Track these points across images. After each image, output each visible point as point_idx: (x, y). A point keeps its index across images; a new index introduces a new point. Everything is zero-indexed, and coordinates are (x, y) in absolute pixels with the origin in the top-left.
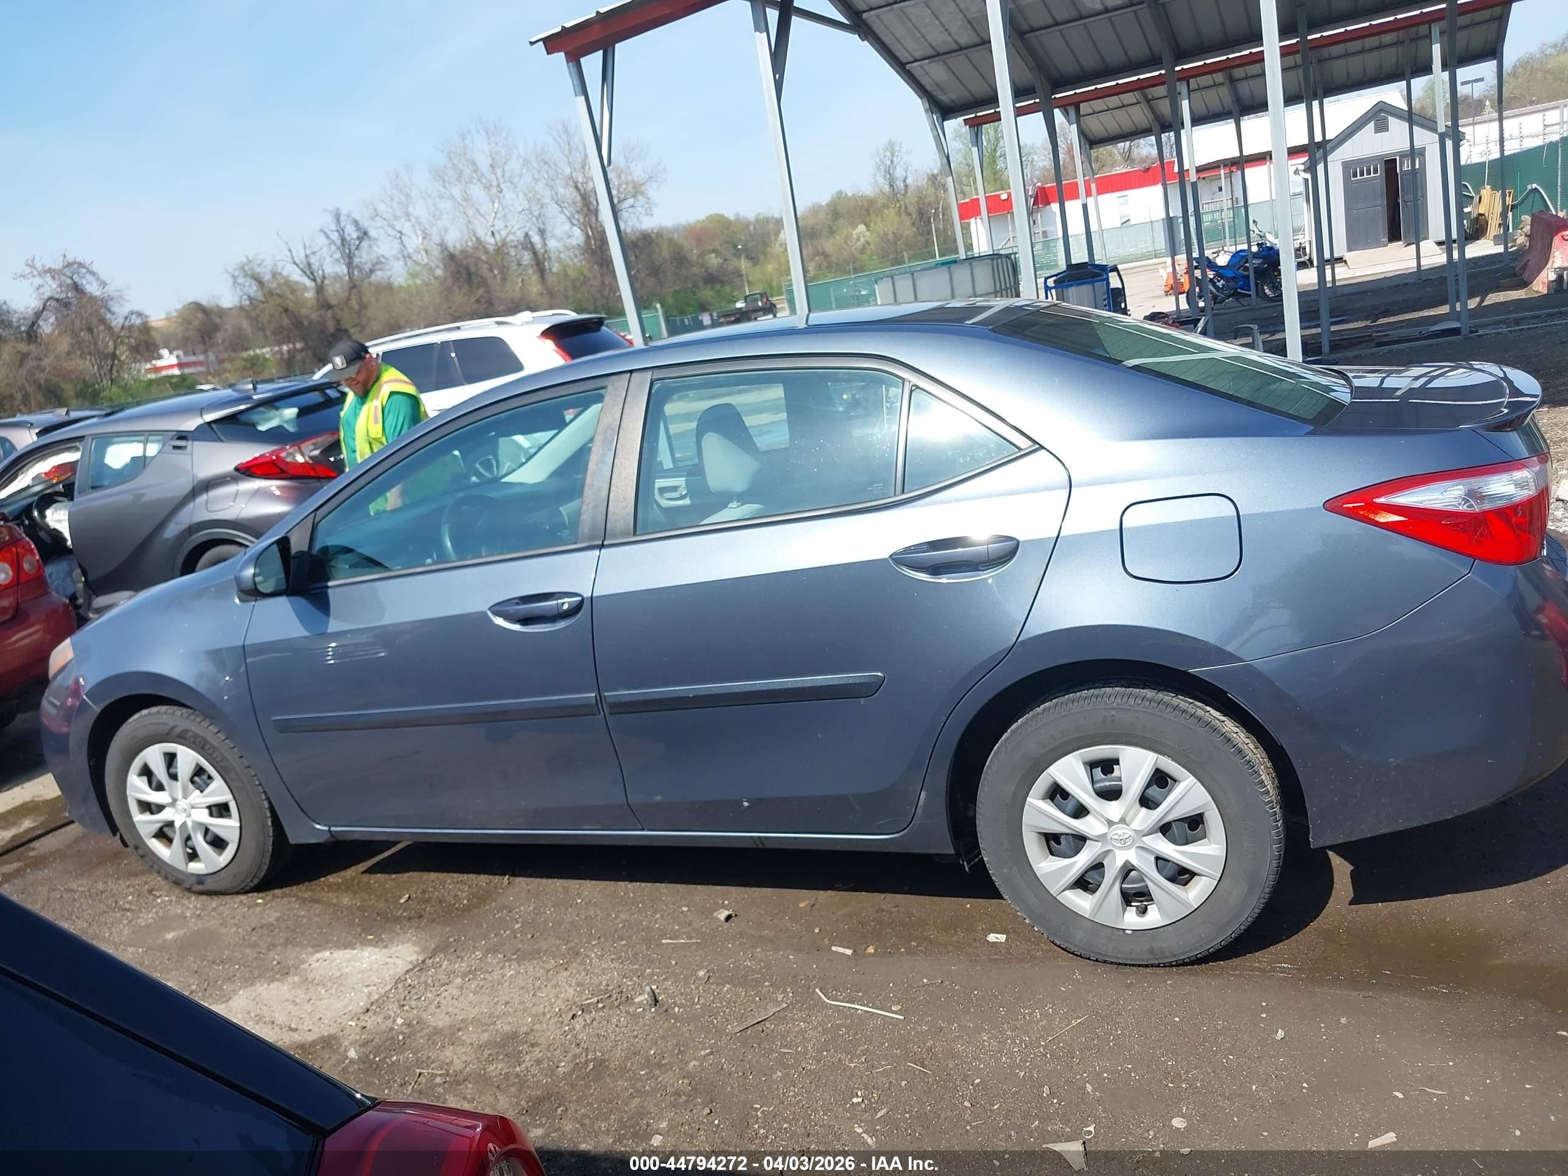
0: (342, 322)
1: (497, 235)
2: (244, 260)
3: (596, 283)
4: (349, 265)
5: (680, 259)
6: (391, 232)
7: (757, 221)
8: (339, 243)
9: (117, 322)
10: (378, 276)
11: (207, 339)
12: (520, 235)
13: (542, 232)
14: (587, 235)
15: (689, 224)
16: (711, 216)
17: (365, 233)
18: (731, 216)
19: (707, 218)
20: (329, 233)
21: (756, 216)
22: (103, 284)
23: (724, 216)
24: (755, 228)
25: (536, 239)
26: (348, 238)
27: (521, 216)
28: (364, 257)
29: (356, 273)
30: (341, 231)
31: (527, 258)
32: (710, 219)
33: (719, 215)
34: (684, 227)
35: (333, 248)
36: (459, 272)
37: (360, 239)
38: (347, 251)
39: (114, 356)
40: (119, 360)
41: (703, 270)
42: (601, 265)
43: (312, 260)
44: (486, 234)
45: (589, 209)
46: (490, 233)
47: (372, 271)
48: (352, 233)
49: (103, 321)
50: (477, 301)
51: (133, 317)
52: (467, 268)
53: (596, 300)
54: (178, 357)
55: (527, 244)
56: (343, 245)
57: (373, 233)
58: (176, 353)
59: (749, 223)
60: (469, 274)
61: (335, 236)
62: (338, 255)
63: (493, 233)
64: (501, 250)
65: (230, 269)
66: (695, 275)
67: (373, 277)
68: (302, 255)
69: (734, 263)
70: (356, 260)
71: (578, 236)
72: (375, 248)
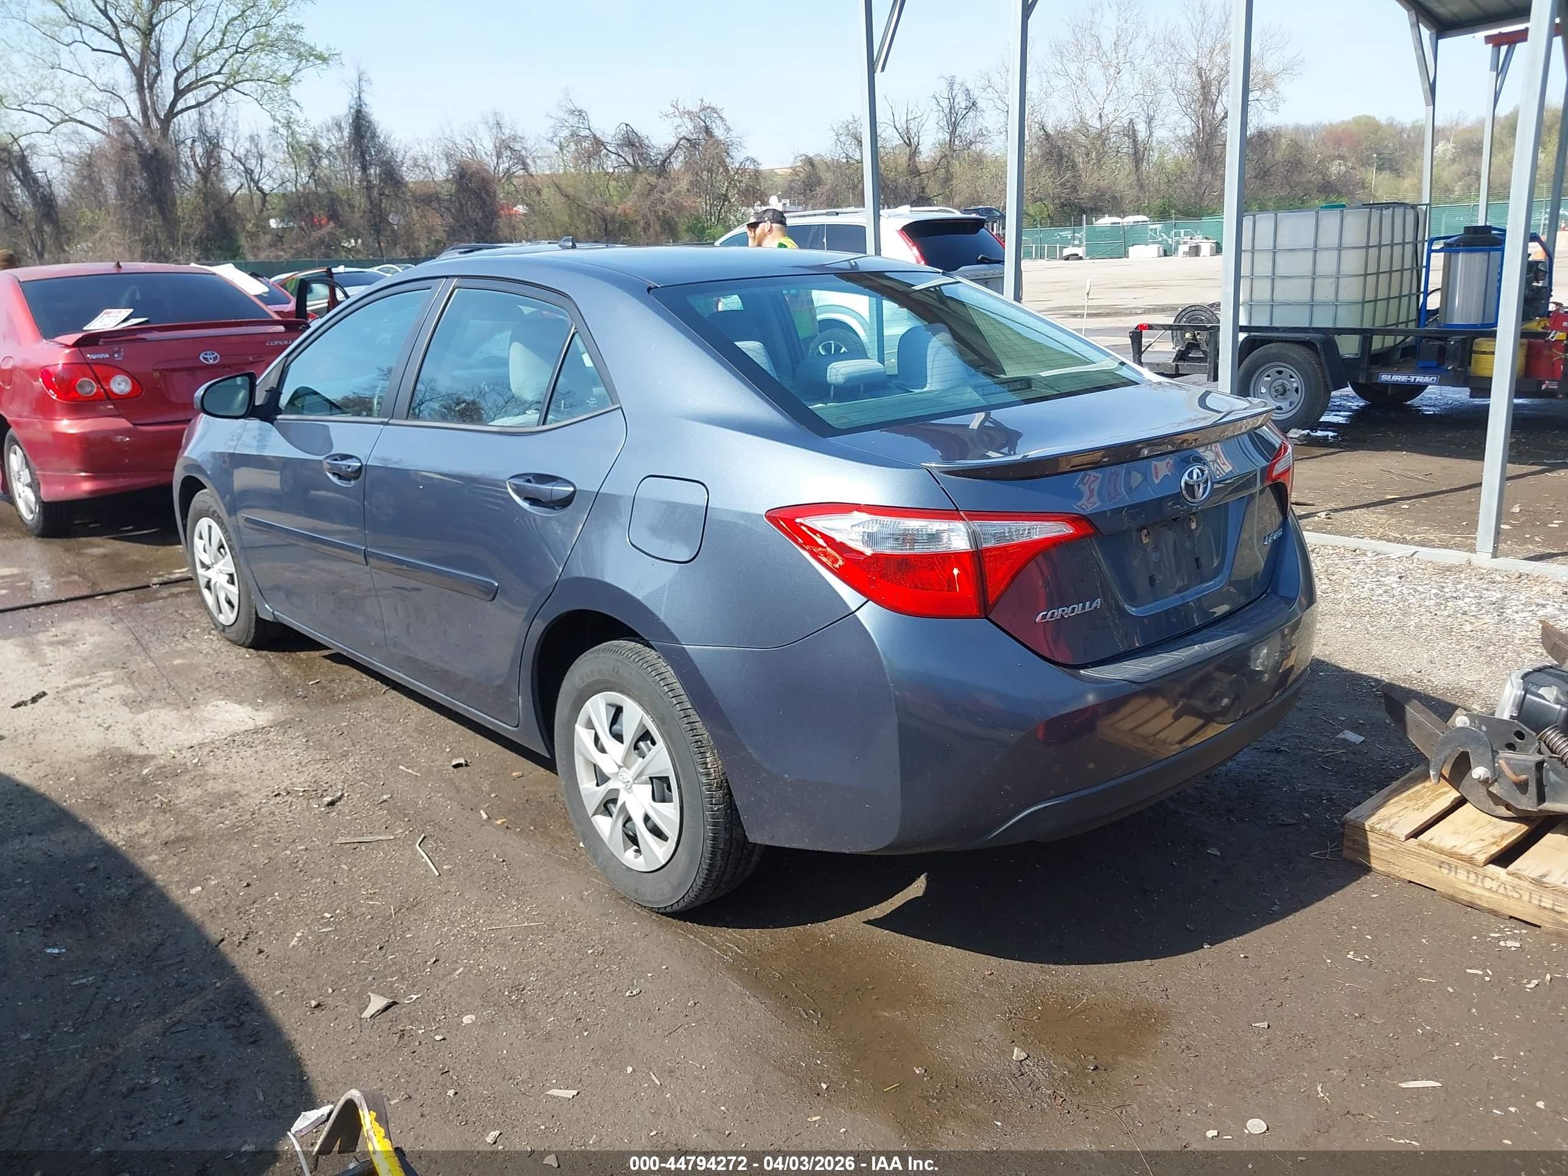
0: (927, 190)
1: (1104, 118)
2: (851, 119)
3: (1195, 179)
4: (953, 133)
5: (1296, 163)
6: (1000, 105)
7: (1414, 128)
8: (948, 110)
9: (734, 164)
10: (978, 147)
11: (808, 191)
12: (1125, 122)
13: (1150, 120)
14: (1198, 127)
15: (1331, 125)
16: (1359, 117)
17: (974, 104)
18: (1382, 118)
19: (1354, 119)
20: (940, 100)
21: (1414, 123)
22: (728, 129)
23: (1374, 119)
24: (1409, 136)
25: (1141, 128)
26: (957, 107)
27: (1134, 101)
28: (967, 129)
29: (957, 142)
30: (952, 99)
31: (1126, 145)
32: (1357, 120)
33: (1369, 117)
34: (1325, 128)
35: (942, 115)
36: (1051, 153)
37: (968, 109)
38: (953, 119)
39: (725, 198)
40: (730, 202)
41: (1320, 177)
42: (1203, 161)
43: (912, 126)
44: (1092, 116)
45: (1205, 99)
46: (1097, 116)
47: (971, 143)
48: (961, 102)
49: (722, 163)
50: (1063, 185)
51: (748, 163)
52: (1060, 150)
53: (1190, 197)
54: (784, 204)
55: (1131, 132)
56: (951, 113)
57: (981, 104)
58: (783, 201)
59: (1403, 130)
60: (1061, 156)
61: (945, 104)
62: (943, 123)
63: (1100, 116)
64: (1102, 136)
65: (836, 127)
66: (1309, 182)
67: (973, 147)
68: (904, 119)
69: (1360, 174)
70: (959, 130)
71: (1187, 127)
72: (980, 120)
